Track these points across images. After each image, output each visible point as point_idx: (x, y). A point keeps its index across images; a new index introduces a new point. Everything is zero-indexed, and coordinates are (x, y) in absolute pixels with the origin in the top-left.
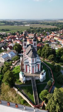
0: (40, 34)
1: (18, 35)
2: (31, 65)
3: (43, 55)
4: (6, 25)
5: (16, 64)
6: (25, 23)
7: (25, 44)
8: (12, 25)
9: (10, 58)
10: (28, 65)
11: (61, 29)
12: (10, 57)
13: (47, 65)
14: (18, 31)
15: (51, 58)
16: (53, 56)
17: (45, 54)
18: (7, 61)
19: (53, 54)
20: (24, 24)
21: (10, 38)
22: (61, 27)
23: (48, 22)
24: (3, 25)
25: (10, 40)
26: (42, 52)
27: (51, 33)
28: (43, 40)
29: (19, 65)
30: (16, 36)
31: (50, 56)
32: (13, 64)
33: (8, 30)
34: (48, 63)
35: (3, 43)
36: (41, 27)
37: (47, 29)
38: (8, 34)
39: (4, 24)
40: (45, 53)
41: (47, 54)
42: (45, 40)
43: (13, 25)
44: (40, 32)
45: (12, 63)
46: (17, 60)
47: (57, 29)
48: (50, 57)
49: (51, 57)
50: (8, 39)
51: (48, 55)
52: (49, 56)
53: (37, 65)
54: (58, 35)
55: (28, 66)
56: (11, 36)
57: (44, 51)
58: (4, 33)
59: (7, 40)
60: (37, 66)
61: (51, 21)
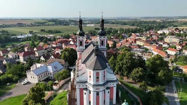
0: (112, 37)
1: (73, 39)
2: (91, 89)
3: (120, 69)
4: (56, 24)
5: (60, 88)
6: (87, 22)
7: (81, 42)
8: (66, 25)
9: (50, 75)
10: (86, 89)
11: (146, 31)
12: (51, 71)
13: (129, 91)
14: (75, 33)
15: (138, 75)
16: (141, 71)
17: (125, 66)
18: (44, 81)
19: (141, 67)
20: (86, 24)
21: (58, 42)
22: (146, 27)
23: (124, 21)
24: (51, 25)
25: (59, 45)
26: (118, 62)
27: (131, 35)
28: (118, 45)
29: (66, 90)
30: (70, 39)
31: (135, 70)
32: (55, 87)
33: (59, 32)
34: (131, 85)
35: (46, 49)
36: (113, 28)
37: (123, 30)
38: (58, 37)
39: (54, 23)
40: (123, 64)
41: (127, 67)
42: (121, 46)
43: (68, 25)
44: (111, 34)
45: (52, 85)
46: (64, 78)
47: (140, 29)
48: (135, 74)
49: (138, 72)
50: (56, 44)
51: (130, 69)
52: (132, 71)
53: (108, 88)
54: (144, 38)
55: (85, 91)
56: (61, 39)
57: (122, 60)
58: (51, 36)
59: (54, 46)
60: (107, 91)
61: (129, 20)
